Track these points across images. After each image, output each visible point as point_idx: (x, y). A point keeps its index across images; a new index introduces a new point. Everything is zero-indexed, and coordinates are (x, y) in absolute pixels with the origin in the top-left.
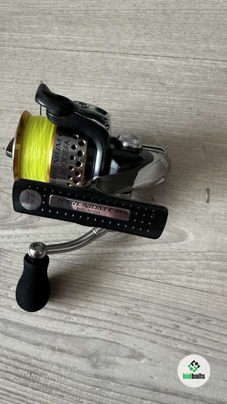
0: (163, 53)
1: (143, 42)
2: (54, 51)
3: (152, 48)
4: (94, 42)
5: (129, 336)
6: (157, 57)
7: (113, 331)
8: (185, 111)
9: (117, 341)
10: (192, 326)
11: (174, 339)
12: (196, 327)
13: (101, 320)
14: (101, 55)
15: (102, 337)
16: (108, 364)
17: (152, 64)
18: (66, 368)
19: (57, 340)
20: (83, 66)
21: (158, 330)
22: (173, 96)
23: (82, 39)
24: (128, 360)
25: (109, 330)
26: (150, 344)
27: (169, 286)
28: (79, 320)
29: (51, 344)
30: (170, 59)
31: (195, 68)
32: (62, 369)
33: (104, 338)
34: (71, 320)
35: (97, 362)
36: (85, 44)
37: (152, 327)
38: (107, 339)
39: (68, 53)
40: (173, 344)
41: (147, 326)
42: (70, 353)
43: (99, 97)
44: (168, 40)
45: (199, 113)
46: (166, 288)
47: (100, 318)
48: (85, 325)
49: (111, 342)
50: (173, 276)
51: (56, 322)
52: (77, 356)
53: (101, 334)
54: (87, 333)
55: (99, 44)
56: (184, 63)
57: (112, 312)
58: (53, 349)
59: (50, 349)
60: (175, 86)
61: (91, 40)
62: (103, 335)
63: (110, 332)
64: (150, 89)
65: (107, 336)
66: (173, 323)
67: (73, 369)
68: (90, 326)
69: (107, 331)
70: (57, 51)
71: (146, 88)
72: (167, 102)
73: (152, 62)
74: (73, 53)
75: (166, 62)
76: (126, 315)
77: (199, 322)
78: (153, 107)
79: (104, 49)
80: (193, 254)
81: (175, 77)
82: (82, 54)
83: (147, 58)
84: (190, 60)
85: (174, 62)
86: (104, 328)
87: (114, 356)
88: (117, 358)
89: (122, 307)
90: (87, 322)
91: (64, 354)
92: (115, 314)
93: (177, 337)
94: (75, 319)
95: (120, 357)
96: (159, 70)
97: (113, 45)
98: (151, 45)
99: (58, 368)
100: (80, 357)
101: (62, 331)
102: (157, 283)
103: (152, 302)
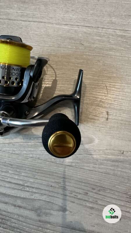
0: (82, 24)
1: (71, 16)
2: (14, 21)
3: (76, 20)
4: (39, 15)
5: (58, 199)
6: (79, 26)
7: (50, 196)
8: (95, 62)
9: (52, 201)
10: (95, 193)
11: (85, 200)
12: (97, 194)
13: (43, 190)
14: (44, 25)
15: (43, 199)
16: (47, 214)
17: (76, 31)
18: (22, 216)
19: (18, 201)
20: (33, 32)
21: (76, 196)
22: (89, 53)
23: (32, 14)
24: (58, 212)
25: (47, 195)
26: (71, 203)
27: (83, 170)
28: (30, 189)
29: (14, 203)
30: (87, 28)
31: (103, 34)
32: (20, 217)
33: (45, 199)
34: (25, 189)
35: (40, 213)
36: (34, 17)
37: (72, 193)
38: (46, 200)
39: (23, 22)
40: (84, 203)
41: (69, 193)
42: (25, 208)
43: (43, 52)
44: (86, 15)
45: (104, 64)
46: (81, 171)
47: (42, 188)
48: (33, 192)
49: (49, 202)
50: (85, 164)
51: (17, 190)
52: (29, 210)
53: (42, 198)
54: (35, 197)
55: (43, 17)
56: (95, 30)
57: (49, 185)
58: (15, 206)
59: (14, 206)
60: (90, 46)
61: (37, 14)
62: (44, 198)
63: (48, 196)
64: (74, 48)
65: (46, 199)
66: (84, 191)
67: (26, 217)
68: (36, 193)
69: (46, 196)
70: (16, 21)
71: (72, 47)
72: (85, 56)
73: (75, 30)
74: (26, 22)
75: (85, 30)
76: (57, 186)
77: (99, 191)
78: (76, 59)
79: (46, 21)
80: (97, 151)
81: (90, 40)
82: (32, 23)
83: (73, 27)
84: (99, 29)
85: (89, 30)
86: (44, 194)
87: (50, 210)
88: (52, 211)
89: (55, 182)
90: (34, 190)
91: (21, 209)
92: (51, 186)
93: (86, 199)
94: (27, 189)
95: (53, 210)
96: (80, 35)
97: (52, 18)
98: (75, 18)
99: (17, 216)
100: (31, 210)
101: (20, 196)
102: (76, 168)
103: (72, 179)
